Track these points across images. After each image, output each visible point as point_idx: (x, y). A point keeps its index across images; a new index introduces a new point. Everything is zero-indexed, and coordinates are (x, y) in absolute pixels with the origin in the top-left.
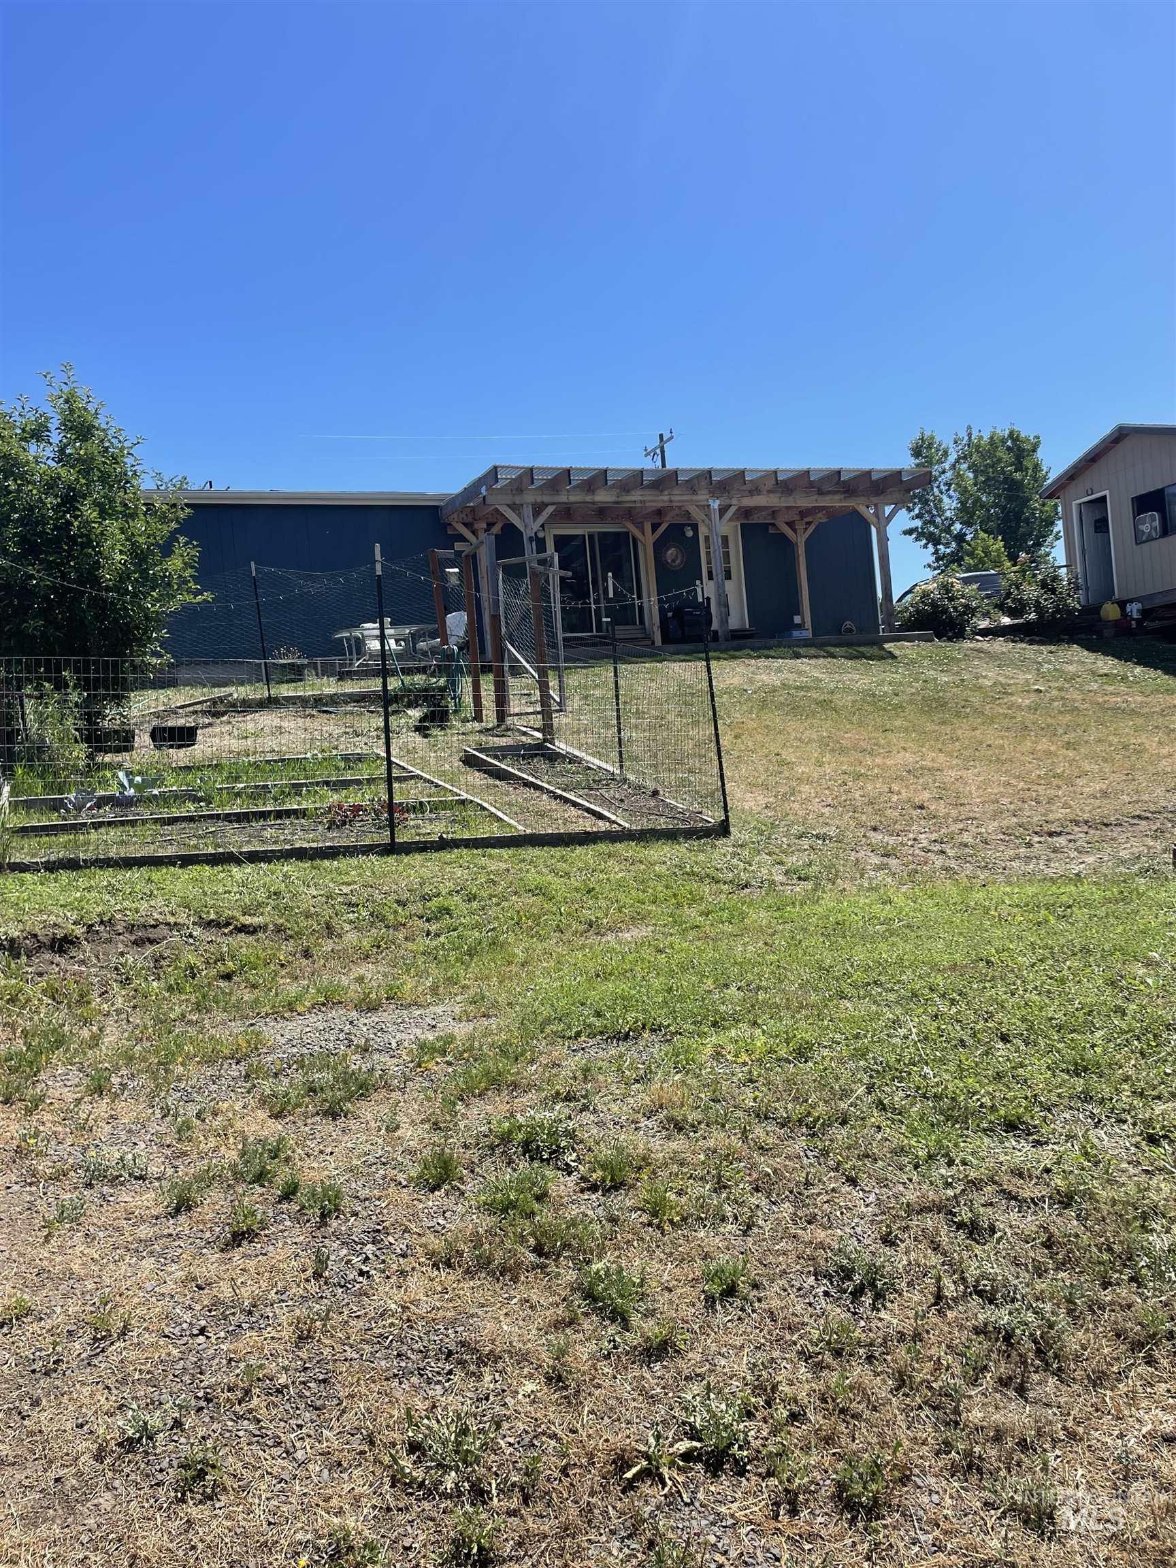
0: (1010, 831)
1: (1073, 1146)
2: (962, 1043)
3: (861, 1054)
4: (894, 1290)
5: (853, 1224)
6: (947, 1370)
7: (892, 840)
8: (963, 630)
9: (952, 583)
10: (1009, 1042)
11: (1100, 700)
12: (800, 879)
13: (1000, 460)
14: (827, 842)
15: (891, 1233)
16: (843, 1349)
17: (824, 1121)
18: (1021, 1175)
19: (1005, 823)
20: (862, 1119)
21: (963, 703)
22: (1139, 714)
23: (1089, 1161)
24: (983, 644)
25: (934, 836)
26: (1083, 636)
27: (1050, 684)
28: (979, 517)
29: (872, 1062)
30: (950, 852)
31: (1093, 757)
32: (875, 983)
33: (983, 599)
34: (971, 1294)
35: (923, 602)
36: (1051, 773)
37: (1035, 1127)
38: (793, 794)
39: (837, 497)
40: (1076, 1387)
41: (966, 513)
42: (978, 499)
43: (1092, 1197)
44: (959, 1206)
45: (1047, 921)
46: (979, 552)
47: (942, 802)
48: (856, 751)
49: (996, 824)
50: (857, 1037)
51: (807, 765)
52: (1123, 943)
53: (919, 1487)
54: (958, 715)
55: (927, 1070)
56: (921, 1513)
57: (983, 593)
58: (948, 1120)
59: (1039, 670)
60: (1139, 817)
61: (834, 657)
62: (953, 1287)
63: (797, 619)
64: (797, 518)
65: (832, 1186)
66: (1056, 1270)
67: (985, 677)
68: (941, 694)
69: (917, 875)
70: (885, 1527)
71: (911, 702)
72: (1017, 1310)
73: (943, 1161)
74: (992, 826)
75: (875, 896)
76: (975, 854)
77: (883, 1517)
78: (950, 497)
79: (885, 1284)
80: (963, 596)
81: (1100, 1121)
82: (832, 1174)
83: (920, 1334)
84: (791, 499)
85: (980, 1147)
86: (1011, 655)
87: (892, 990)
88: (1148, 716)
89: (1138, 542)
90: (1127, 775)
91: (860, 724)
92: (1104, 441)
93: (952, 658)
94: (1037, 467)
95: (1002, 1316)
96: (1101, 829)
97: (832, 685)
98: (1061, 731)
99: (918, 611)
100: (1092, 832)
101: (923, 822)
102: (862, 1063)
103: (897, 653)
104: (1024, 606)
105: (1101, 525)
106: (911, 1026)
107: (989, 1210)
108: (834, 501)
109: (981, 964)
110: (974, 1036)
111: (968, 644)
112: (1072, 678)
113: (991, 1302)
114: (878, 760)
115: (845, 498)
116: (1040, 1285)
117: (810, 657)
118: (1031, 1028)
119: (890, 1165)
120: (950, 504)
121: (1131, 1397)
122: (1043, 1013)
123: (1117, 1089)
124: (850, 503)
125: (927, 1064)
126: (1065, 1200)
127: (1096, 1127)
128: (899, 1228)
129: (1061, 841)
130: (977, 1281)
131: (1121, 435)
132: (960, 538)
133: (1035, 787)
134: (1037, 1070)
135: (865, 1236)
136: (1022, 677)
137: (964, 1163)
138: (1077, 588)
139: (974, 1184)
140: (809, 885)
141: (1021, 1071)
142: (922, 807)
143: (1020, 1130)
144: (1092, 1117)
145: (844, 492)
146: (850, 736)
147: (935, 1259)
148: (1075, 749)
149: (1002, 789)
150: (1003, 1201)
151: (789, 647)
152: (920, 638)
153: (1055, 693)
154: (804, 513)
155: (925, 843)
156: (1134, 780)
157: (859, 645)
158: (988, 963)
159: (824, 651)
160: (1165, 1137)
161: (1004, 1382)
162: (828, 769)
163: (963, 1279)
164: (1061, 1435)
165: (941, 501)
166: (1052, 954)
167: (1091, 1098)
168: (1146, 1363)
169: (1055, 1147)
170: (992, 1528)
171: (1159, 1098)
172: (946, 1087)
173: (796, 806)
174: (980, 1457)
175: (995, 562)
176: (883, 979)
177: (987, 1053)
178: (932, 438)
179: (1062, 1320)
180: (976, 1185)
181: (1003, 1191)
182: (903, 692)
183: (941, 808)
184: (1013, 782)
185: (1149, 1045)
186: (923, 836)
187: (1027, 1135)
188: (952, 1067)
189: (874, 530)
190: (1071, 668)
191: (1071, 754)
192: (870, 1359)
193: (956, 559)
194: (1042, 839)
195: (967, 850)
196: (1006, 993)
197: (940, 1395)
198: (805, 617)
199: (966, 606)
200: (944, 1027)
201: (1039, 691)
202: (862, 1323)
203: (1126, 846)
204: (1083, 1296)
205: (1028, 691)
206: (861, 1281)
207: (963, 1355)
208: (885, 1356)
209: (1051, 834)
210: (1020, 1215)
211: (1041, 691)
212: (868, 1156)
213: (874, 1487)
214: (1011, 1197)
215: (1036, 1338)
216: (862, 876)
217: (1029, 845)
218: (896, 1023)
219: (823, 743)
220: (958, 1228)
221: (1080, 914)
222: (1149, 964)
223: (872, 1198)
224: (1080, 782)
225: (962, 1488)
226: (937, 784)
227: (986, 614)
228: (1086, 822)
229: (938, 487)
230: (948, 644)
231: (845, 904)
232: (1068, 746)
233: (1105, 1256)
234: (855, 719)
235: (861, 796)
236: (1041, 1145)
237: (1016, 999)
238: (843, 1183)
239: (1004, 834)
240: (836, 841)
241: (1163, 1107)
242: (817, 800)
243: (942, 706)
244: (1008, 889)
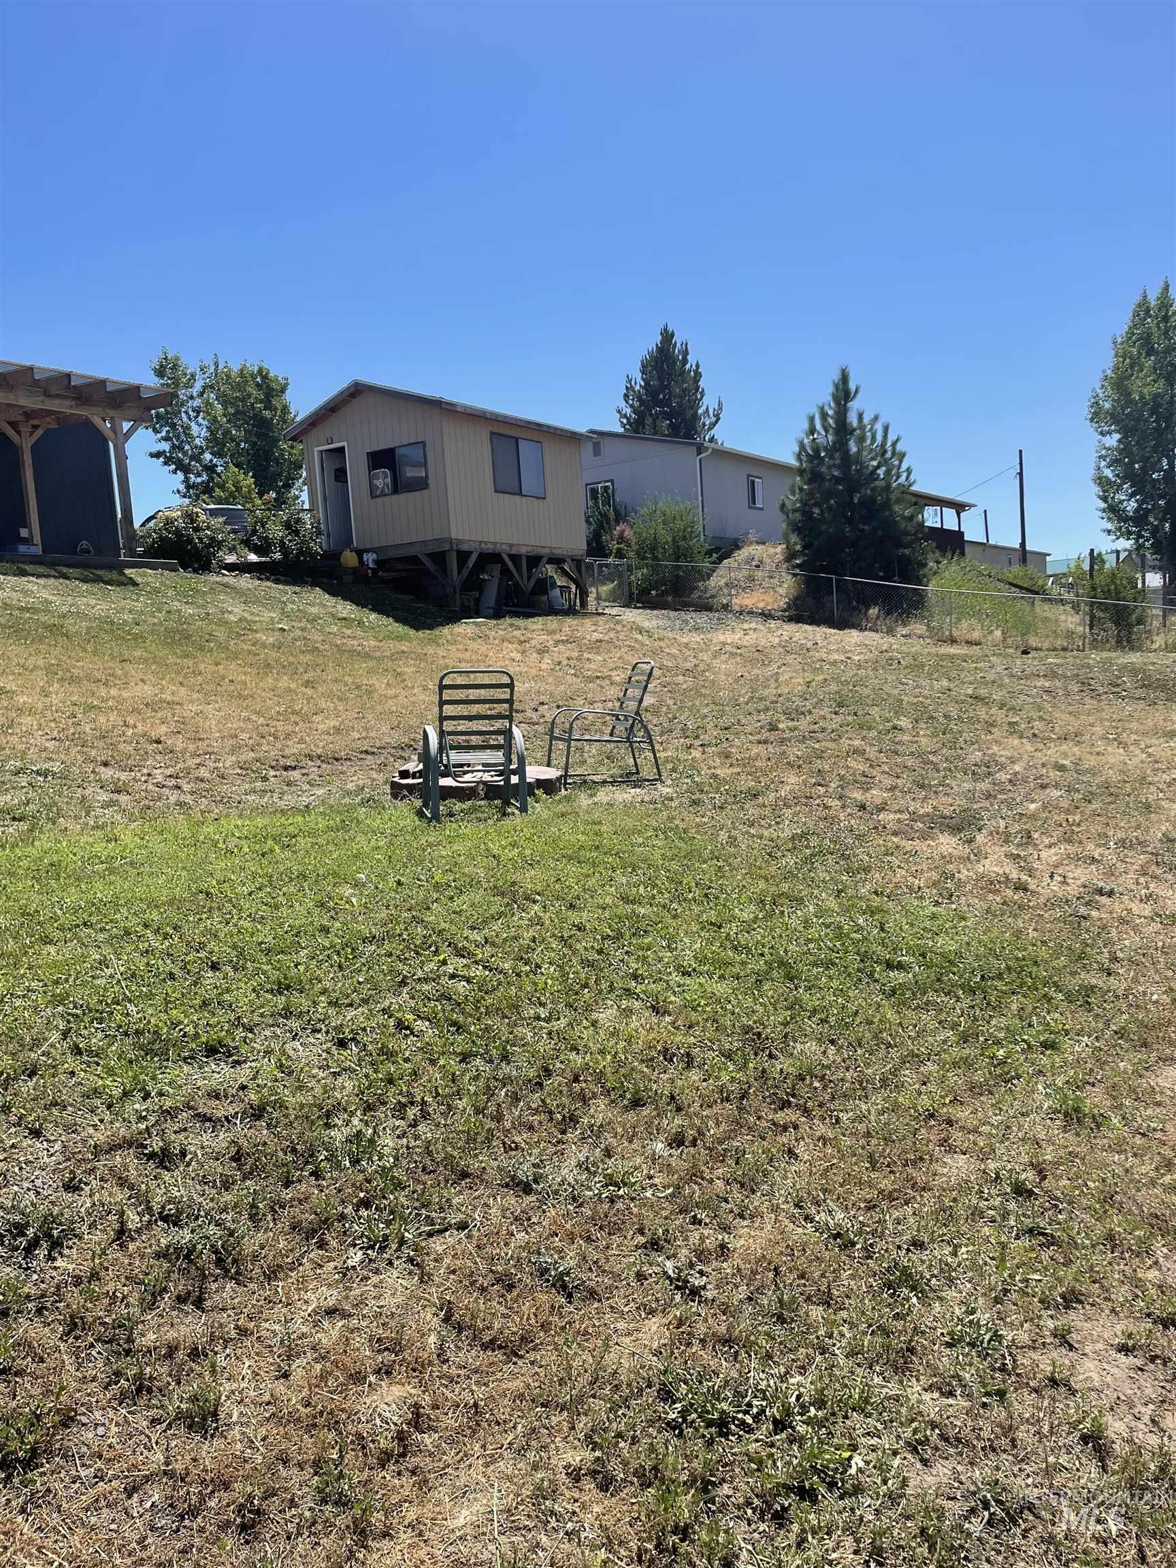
0: (247, 765)
1: (269, 1060)
2: (172, 976)
3: (60, 1000)
4: (74, 1235)
5: (33, 1177)
6: (122, 1301)
7: (124, 776)
8: (209, 563)
9: (197, 513)
10: (218, 969)
11: (339, 642)
12: (14, 819)
13: (249, 395)
14: (50, 778)
15: (74, 1178)
16: (9, 1308)
17: (9, 1075)
18: (217, 1097)
19: (243, 758)
20: (54, 1067)
21: (207, 637)
22: (371, 658)
23: (283, 1072)
24: (229, 578)
25: (169, 772)
26: (325, 580)
27: (293, 623)
28: (229, 450)
29: (71, 1006)
30: (186, 787)
31: (330, 696)
32: (85, 924)
33: (229, 533)
34: (156, 1221)
35: (166, 529)
36: (290, 710)
37: (236, 1048)
38: (11, 726)
39: (67, 402)
40: (252, 1285)
41: (217, 443)
42: (227, 432)
43: (282, 1105)
44: (150, 1137)
45: (272, 851)
46: (230, 485)
47: (181, 736)
48: (89, 681)
49: (234, 758)
50: (57, 982)
51: (29, 695)
52: (335, 868)
53: (83, 1425)
54: (202, 648)
55: (131, 1008)
56: (84, 1449)
57: (229, 528)
58: (147, 1054)
59: (283, 609)
60: (366, 752)
61: (67, 578)
62: (137, 1219)
63: (24, 533)
64: (21, 418)
65: (11, 1142)
66: (244, 1179)
67: (230, 613)
68: (185, 626)
69: (149, 812)
70: (43, 1474)
71: (152, 632)
72: (200, 1226)
73: (138, 1095)
74: (230, 760)
75: (99, 833)
76: (211, 789)
77: (42, 1465)
78: (200, 425)
79: (63, 1231)
80: (208, 528)
81: (296, 1034)
82: (13, 1130)
83: (97, 1273)
84: (11, 396)
85: (179, 1076)
86: (257, 593)
87: (102, 930)
88: (379, 660)
89: (373, 495)
90: (359, 713)
91: (95, 652)
92: (341, 393)
93: (198, 591)
94: (285, 409)
95: (185, 1236)
96: (332, 764)
97: (64, 609)
98: (301, 670)
99: (161, 538)
100: (324, 766)
101: (158, 757)
102: (60, 1008)
103: (139, 580)
104: (269, 545)
105: (340, 475)
106: (118, 967)
107: (182, 1136)
108: (65, 407)
109: (201, 896)
110: (184, 968)
111: (214, 578)
112: (313, 620)
113: (175, 1224)
114: (114, 692)
115: (77, 405)
116: (227, 1197)
117: (39, 576)
118: (241, 954)
119: (80, 1110)
120: (199, 431)
121: (303, 1280)
122: (254, 939)
123: (314, 1002)
124: (83, 412)
125: (130, 1001)
126: (257, 1113)
127: (294, 1039)
128: (85, 1172)
129: (295, 775)
130: (163, 1207)
131: (357, 391)
132: (211, 469)
133: (274, 723)
134: (243, 995)
135: (46, 1187)
136: (268, 615)
137: (161, 1094)
138: (319, 533)
139: (169, 1113)
140: (24, 826)
141: (227, 997)
142: (158, 742)
143: (220, 1053)
144: (291, 1031)
145: (74, 399)
146: (84, 664)
147: (121, 1195)
148: (313, 687)
149: (242, 724)
150: (198, 1125)
151: (13, 562)
152: (165, 567)
153: (298, 632)
154: (28, 415)
155: (160, 779)
156: (364, 718)
157: (96, 568)
158: (207, 895)
159: (55, 570)
160: (353, 1039)
161: (181, 1299)
162: (54, 699)
163: (149, 1209)
164: (233, 1334)
165: (189, 428)
166: (270, 882)
167: (291, 1013)
168: (318, 1248)
169: (253, 1064)
170: (157, 1443)
171: (351, 1005)
172: (149, 1022)
173: (14, 740)
174: (151, 1377)
175: (246, 498)
176: (94, 919)
177: (195, 984)
178: (177, 359)
179: (244, 1223)
180: (170, 1114)
181: (198, 1115)
182: (145, 621)
183: (179, 743)
184: (254, 717)
185: (347, 958)
186: (158, 771)
187: (227, 1057)
188: (158, 1000)
189: (111, 445)
190: (314, 610)
191: (309, 692)
192: (39, 1311)
193: (207, 489)
194: (278, 773)
195: (203, 785)
196: (221, 922)
197: (114, 1328)
198: (33, 529)
199: (212, 539)
200: (153, 962)
201: (283, 630)
202: (35, 1277)
203: (354, 778)
204: (265, 1199)
205: (273, 630)
206: (35, 1234)
207: (142, 1282)
208: (58, 1305)
209: (286, 768)
210: (213, 1135)
211: (285, 630)
212: (56, 1104)
213: (31, 1438)
214: (205, 1118)
215: (217, 1249)
216: (88, 814)
217: (265, 779)
218: (104, 963)
219: (50, 671)
220: (148, 1160)
221: (303, 842)
222: (357, 885)
223: (58, 1146)
224: (316, 719)
225: (128, 1413)
226: (176, 719)
227: (232, 550)
228: (319, 757)
229: (186, 413)
230: (194, 576)
231: (64, 844)
232: (307, 684)
233: (290, 1158)
234: (90, 648)
235: (91, 729)
236: (240, 1065)
237: (230, 927)
238: (25, 1137)
239: (241, 768)
240: (60, 778)
241: (354, 1012)
242: (40, 733)
243: (186, 638)
244: (239, 823)
